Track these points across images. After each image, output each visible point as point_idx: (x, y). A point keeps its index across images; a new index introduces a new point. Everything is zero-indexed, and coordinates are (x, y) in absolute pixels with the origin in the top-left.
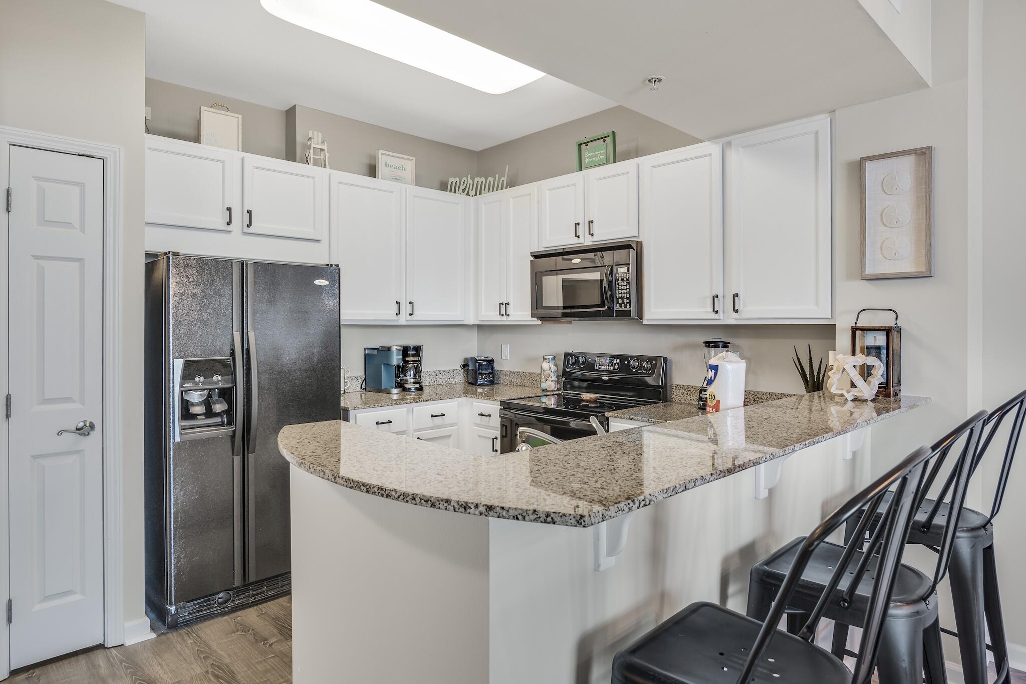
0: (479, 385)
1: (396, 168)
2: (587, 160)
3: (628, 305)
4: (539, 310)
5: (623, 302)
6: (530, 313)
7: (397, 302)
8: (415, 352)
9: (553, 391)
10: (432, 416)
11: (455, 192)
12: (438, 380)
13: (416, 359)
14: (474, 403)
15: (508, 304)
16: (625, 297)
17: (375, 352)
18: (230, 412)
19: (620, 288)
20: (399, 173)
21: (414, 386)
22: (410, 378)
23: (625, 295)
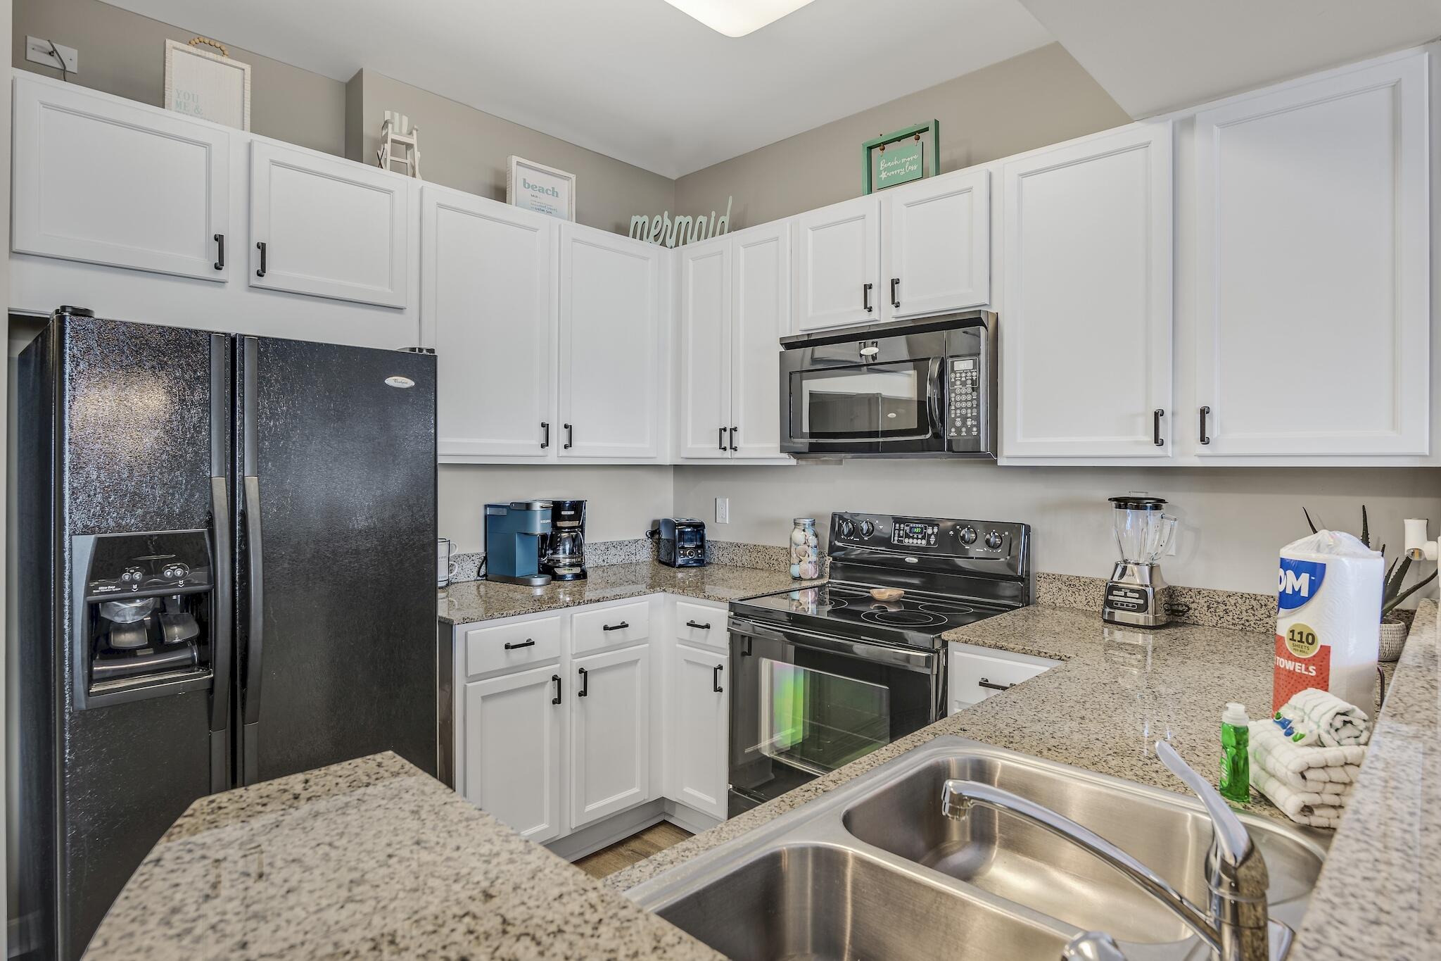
0: (680, 566)
1: (542, 190)
2: (883, 175)
3: (975, 429)
4: (796, 440)
5: (964, 423)
6: (777, 444)
7: (543, 425)
8: (573, 513)
9: (811, 579)
10: (606, 628)
11: (641, 239)
12: (610, 557)
13: (575, 523)
14: (678, 603)
15: (735, 429)
16: (969, 415)
17: (504, 512)
18: (204, 639)
19: (958, 398)
20: (546, 199)
21: (571, 572)
22: (563, 557)
23: (969, 411)
